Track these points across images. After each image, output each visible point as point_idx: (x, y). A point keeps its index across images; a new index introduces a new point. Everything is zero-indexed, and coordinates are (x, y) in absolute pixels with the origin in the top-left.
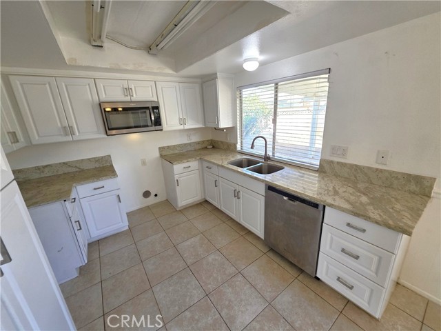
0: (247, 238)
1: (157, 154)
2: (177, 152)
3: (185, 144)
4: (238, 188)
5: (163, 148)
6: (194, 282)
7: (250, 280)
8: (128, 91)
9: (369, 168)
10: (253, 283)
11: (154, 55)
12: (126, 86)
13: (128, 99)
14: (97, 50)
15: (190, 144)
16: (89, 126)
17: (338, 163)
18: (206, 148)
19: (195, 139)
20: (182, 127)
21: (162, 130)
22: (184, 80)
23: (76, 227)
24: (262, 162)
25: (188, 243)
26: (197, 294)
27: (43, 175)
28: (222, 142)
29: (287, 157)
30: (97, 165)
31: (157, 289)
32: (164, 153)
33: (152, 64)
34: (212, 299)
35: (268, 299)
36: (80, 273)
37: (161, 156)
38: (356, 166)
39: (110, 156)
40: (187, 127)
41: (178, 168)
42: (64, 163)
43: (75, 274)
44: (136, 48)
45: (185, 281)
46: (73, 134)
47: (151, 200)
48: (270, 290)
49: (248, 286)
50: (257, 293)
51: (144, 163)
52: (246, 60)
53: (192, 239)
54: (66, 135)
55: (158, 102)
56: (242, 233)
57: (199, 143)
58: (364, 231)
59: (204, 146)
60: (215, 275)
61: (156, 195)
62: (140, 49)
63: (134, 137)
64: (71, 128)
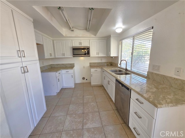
0: (110, 102)
1: (89, 65)
2: (96, 65)
3: (99, 63)
4: (109, 80)
5: (91, 63)
6: (82, 108)
7: (101, 116)
8: (80, 43)
9: (171, 77)
10: (101, 117)
11: (89, 31)
12: (80, 42)
13: (80, 46)
14: (72, 32)
15: (101, 63)
16: (69, 53)
17: (155, 74)
18: (108, 65)
19: (104, 61)
20: (97, 56)
21: (90, 56)
22: (100, 39)
23: (58, 81)
24: (124, 71)
25: (88, 97)
26: (80, 112)
27: (58, 67)
28: (114, 63)
29: (136, 70)
30: (70, 66)
31: (71, 105)
32: (91, 65)
33: (87, 34)
34: (84, 115)
35: (103, 125)
36: (57, 94)
37: (90, 66)
38: (164, 76)
39: (74, 64)
40: (99, 56)
41: (93, 70)
42: (63, 64)
43: (56, 94)
44: (82, 30)
45: (80, 106)
46: (65, 56)
47: (85, 81)
48: (106, 122)
49: (98, 117)
50: (100, 121)
51: (84, 67)
52: (117, 28)
53: (90, 96)
54: (63, 56)
55: (89, 47)
56: (109, 100)
57: (105, 63)
58: (143, 103)
59: (107, 64)
60: (90, 109)
61: (87, 80)
62: (83, 30)
63: (82, 58)
64: (64, 54)
